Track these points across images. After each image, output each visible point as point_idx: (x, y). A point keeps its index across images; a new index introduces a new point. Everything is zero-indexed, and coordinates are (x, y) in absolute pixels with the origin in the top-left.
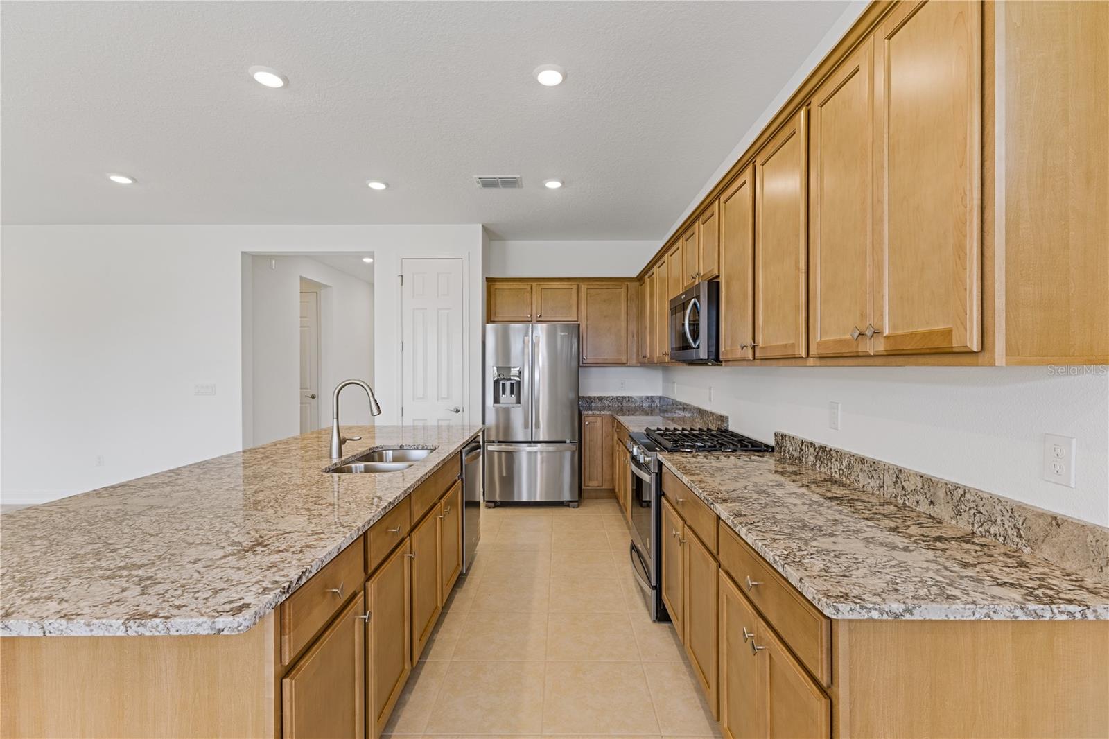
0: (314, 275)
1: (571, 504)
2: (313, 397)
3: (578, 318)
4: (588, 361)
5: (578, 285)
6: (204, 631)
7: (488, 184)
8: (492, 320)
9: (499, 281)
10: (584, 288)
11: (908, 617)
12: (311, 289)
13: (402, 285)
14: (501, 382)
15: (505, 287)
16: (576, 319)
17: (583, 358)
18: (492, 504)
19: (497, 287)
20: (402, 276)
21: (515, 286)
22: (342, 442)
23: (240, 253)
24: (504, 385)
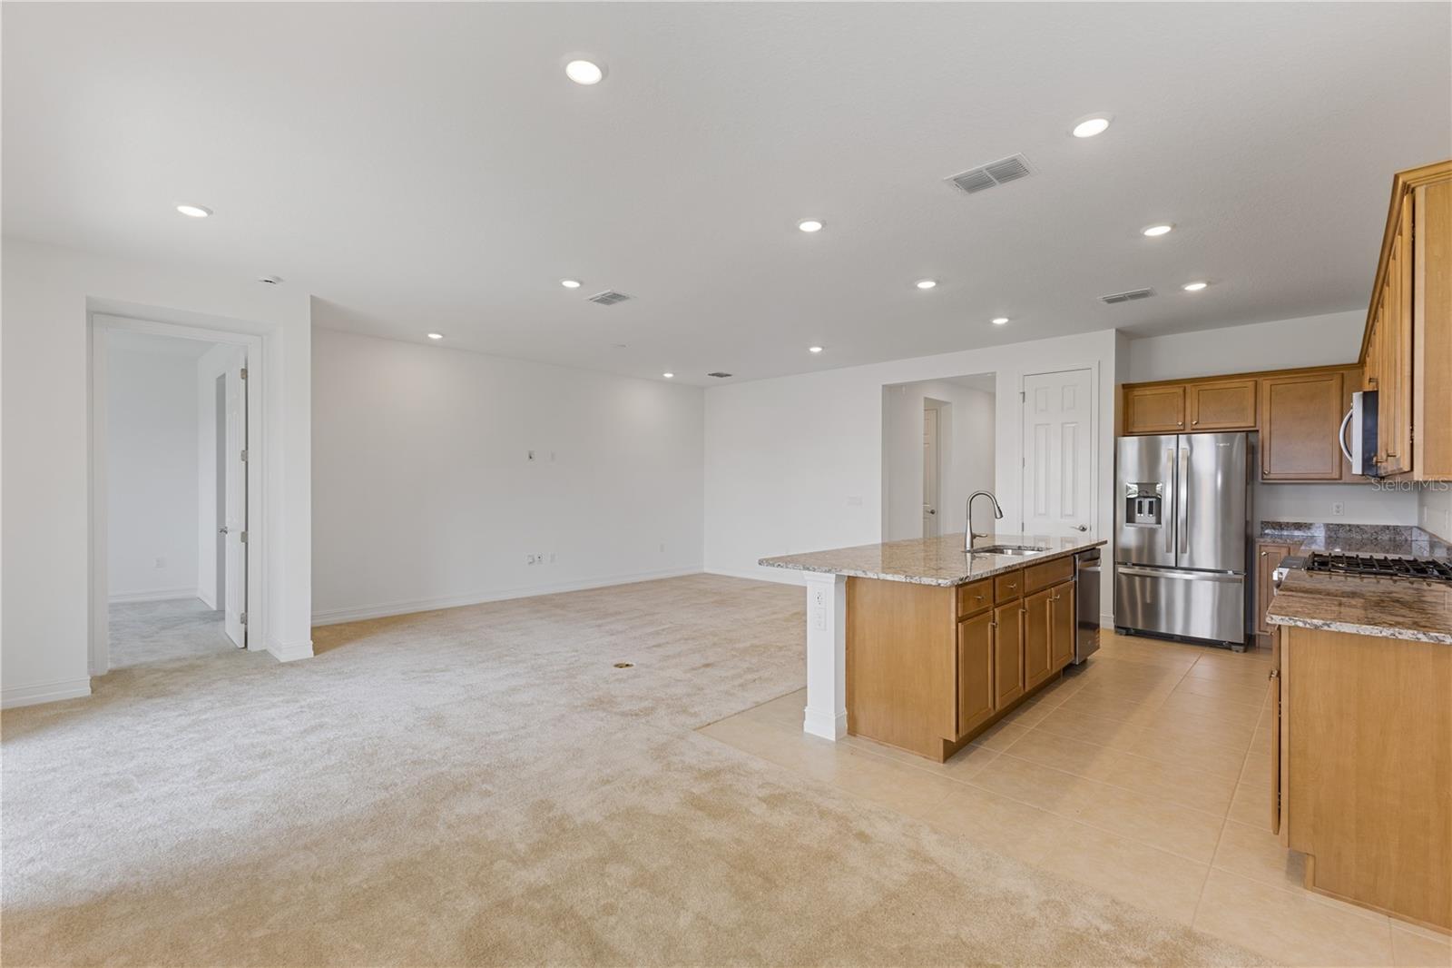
0: (935, 395)
1: (1233, 647)
2: (932, 512)
3: (1255, 423)
4: (1271, 476)
5: (1256, 381)
6: (934, 584)
7: (1111, 301)
8: (1130, 430)
9: (1139, 387)
10: (1266, 384)
11: (1326, 628)
12: (934, 407)
13: (1024, 401)
14: (1137, 501)
15: (1148, 392)
16: (1253, 425)
17: (1263, 473)
18: (1124, 631)
19: (1136, 393)
20: (1024, 393)
21: (1161, 390)
22: (973, 537)
23: (881, 387)
24: (1140, 503)
